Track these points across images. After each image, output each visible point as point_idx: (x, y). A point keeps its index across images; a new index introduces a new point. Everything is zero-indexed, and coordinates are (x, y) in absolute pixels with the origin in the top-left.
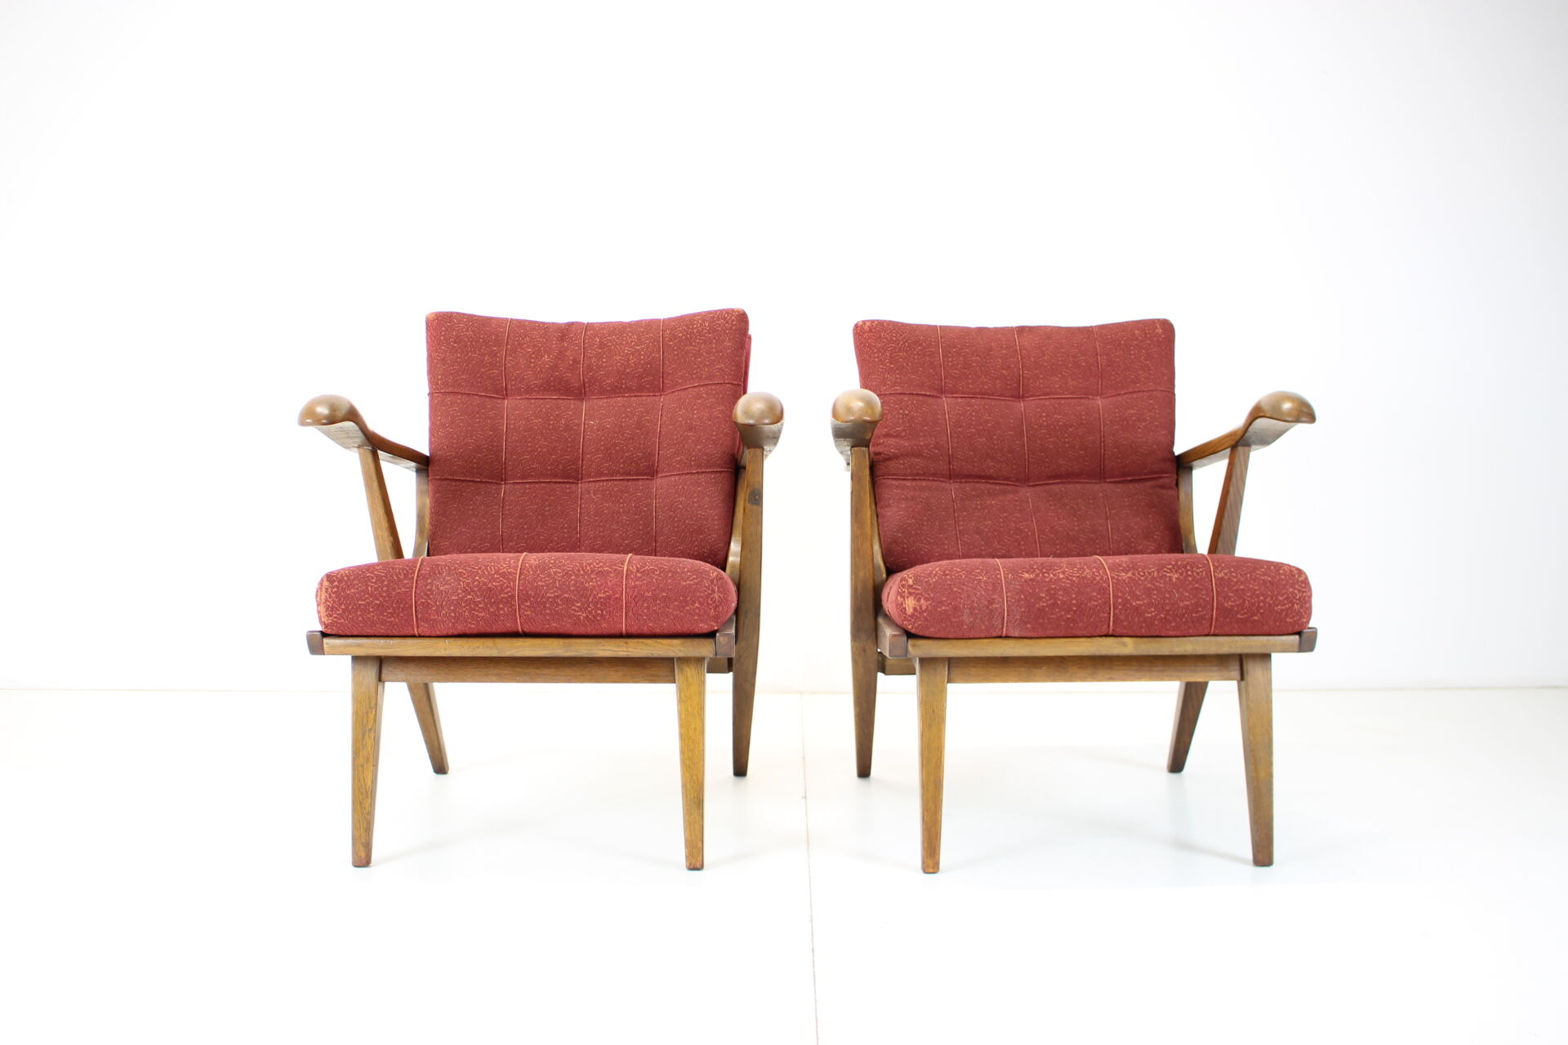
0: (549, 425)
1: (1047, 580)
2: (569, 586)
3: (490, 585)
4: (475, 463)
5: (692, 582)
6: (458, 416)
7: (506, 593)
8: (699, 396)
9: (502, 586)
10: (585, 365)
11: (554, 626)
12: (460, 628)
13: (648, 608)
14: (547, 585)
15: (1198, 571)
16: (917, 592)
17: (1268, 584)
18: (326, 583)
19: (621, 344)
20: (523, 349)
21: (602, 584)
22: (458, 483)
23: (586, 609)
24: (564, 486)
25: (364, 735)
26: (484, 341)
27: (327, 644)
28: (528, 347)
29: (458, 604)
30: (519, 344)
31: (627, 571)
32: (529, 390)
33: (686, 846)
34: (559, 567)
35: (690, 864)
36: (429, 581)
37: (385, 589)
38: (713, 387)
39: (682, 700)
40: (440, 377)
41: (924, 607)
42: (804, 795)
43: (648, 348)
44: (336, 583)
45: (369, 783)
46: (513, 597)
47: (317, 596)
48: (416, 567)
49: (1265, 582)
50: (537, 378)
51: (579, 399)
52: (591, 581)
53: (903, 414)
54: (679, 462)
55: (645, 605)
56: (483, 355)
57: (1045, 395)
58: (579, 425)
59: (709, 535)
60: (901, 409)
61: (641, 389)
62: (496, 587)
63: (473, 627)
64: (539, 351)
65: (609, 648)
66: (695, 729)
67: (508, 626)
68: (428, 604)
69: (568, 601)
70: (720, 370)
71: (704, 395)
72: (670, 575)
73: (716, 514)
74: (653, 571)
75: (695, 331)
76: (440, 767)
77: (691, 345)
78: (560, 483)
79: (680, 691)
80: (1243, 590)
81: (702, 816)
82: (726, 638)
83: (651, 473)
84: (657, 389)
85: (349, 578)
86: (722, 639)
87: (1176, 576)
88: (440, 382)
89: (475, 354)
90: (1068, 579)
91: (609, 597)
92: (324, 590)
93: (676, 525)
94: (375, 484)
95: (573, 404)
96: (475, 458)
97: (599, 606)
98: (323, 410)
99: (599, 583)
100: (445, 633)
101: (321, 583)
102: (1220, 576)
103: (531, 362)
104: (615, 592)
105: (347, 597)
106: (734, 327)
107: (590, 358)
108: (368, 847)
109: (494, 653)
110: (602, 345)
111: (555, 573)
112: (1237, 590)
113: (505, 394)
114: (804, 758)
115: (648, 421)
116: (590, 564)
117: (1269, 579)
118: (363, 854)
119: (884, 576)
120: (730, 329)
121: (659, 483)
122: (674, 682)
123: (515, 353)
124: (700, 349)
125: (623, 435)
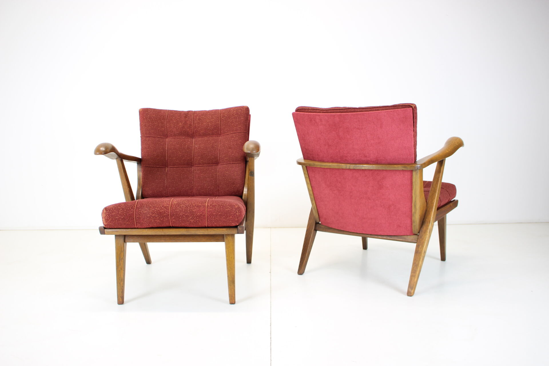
2: (187, 211)
3: (161, 211)
4: (157, 161)
5: (229, 209)
6: (151, 145)
7: (166, 214)
8: (232, 137)
9: (164, 211)
10: (194, 126)
11: (183, 225)
12: (151, 226)
13: (214, 218)
14: (180, 211)
18: (105, 211)
19: (206, 119)
20: (172, 121)
21: (199, 210)
22: (151, 168)
23: (193, 219)
24: (187, 168)
25: (120, 260)
26: (159, 118)
27: (106, 231)
28: (174, 120)
29: (150, 217)
30: (171, 119)
31: (207, 206)
32: (175, 135)
33: (229, 297)
34: (184, 204)
35: (231, 302)
36: (140, 209)
37: (125, 212)
38: (238, 134)
39: (227, 248)
40: (144, 131)
42: (270, 272)
43: (215, 120)
44: (108, 211)
45: (122, 277)
46: (169, 215)
47: (102, 215)
48: (135, 204)
50: (177, 131)
51: (192, 138)
52: (195, 209)
54: (226, 160)
55: (214, 217)
56: (159, 123)
58: (192, 147)
59: (237, 185)
61: (213, 134)
62: (163, 211)
63: (155, 225)
64: (178, 121)
65: (202, 232)
66: (231, 258)
67: (167, 225)
68: (140, 217)
69: (187, 216)
70: (240, 128)
71: (234, 136)
72: (222, 207)
73: (239, 178)
74: (216, 205)
75: (231, 114)
76: (148, 262)
77: (230, 119)
78: (186, 167)
79: (226, 244)
81: (234, 286)
82: (241, 228)
83: (217, 163)
84: (219, 134)
85: (112, 209)
86: (240, 228)
88: (144, 133)
89: (156, 123)
91: (201, 215)
92: (104, 213)
93: (225, 181)
94: (122, 171)
95: (190, 140)
96: (157, 159)
97: (198, 218)
98: (103, 149)
99: (198, 210)
100: (146, 227)
101: (103, 211)
103: (175, 126)
104: (203, 213)
105: (112, 216)
106: (244, 113)
107: (195, 124)
108: (123, 298)
109: (163, 234)
110: (199, 119)
111: (183, 206)
113: (166, 136)
114: (271, 256)
115: (216, 145)
116: (194, 203)
118: (121, 300)
120: (243, 113)
121: (220, 167)
122: (224, 242)
123: (170, 122)
124: (233, 121)
125: (207, 150)
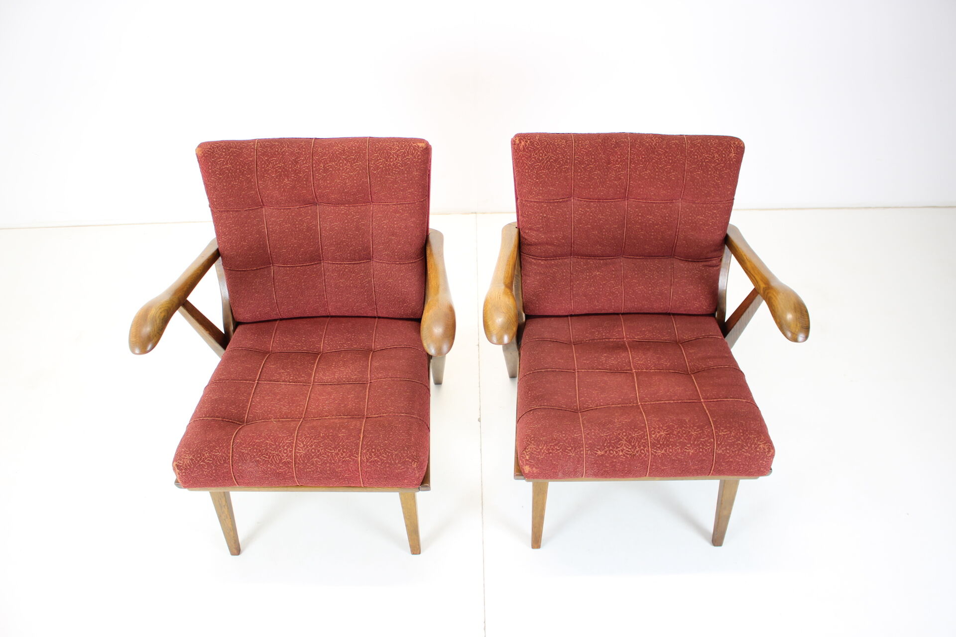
0: (296, 228)
1: (612, 456)
4: (250, 258)
6: (232, 227)
8: (396, 211)
9: (285, 472)
10: (315, 184)
15: (706, 448)
17: (748, 458)
19: (339, 169)
20: (269, 174)
22: (242, 272)
24: (312, 266)
26: (240, 171)
30: (265, 170)
32: (278, 204)
34: (318, 457)
38: (407, 205)
40: (216, 200)
43: (359, 174)
49: (746, 457)
50: (282, 196)
51: (314, 206)
53: (543, 217)
56: (241, 182)
57: (643, 199)
58: (316, 226)
60: (541, 213)
61: (356, 202)
70: (411, 193)
71: (401, 211)
73: (414, 291)
75: (392, 164)
77: (389, 174)
78: (309, 265)
80: (732, 461)
83: (369, 258)
84: (367, 201)
88: (216, 203)
89: (236, 182)
90: (624, 456)
95: (310, 210)
96: (250, 254)
102: (719, 452)
103: (276, 185)
106: (420, 161)
107: (318, 180)
110: (326, 170)
112: (728, 462)
113: (262, 206)
115: (364, 225)
116: (337, 454)
117: (749, 455)
119: (524, 320)
120: (417, 162)
121: (375, 266)
123: (263, 177)
124: (396, 178)
125: (347, 235)
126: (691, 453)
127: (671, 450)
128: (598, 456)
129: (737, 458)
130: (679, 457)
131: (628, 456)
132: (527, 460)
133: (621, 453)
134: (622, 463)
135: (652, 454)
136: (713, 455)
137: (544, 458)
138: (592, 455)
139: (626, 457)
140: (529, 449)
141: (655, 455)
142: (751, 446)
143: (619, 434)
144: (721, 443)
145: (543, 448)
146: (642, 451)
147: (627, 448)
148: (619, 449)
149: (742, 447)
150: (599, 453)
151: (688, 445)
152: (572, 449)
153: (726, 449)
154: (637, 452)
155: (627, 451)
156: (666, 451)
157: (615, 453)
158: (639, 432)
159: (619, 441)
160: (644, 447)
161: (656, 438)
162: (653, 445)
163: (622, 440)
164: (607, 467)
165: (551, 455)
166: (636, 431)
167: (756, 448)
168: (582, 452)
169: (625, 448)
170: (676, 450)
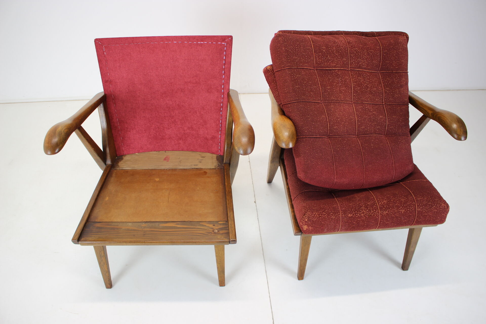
1: (357, 217)
15: (411, 208)
16: (309, 224)
41: (310, 229)
49: (434, 212)
80: (426, 215)
87: (403, 211)
90: (364, 216)
102: (419, 210)
112: (424, 216)
117: (436, 211)
126: (403, 212)
127: (391, 211)
128: (349, 217)
129: (429, 213)
130: (396, 215)
131: (367, 216)
132: (306, 222)
133: (362, 215)
134: (363, 221)
135: (381, 214)
136: (416, 212)
137: (316, 220)
138: (345, 217)
139: (366, 217)
140: (307, 215)
141: (382, 215)
142: (437, 205)
143: (360, 203)
144: (419, 205)
145: (315, 214)
146: (375, 213)
147: (366, 211)
148: (361, 212)
149: (432, 206)
150: (349, 215)
151: (401, 207)
152: (333, 214)
153: (423, 208)
154: (372, 213)
155: (366, 213)
156: (388, 211)
157: (359, 215)
158: (371, 202)
159: (360, 208)
160: (376, 210)
161: (382, 205)
162: (381, 209)
163: (362, 207)
164: (354, 224)
165: (321, 218)
166: (370, 201)
167: (440, 206)
168: (339, 216)
169: (364, 211)
170: (394, 211)
